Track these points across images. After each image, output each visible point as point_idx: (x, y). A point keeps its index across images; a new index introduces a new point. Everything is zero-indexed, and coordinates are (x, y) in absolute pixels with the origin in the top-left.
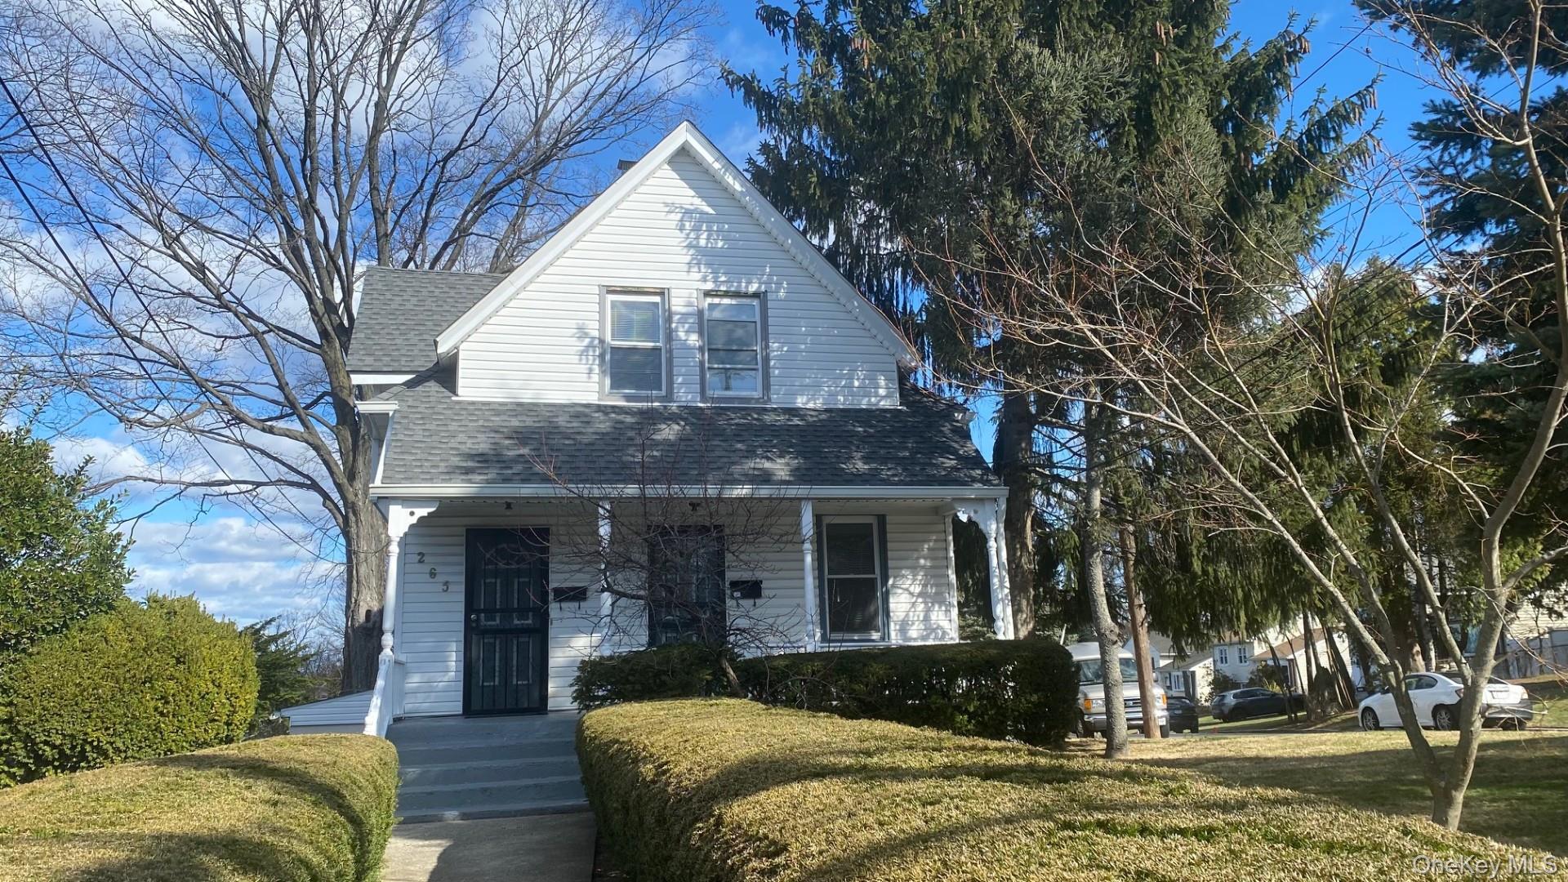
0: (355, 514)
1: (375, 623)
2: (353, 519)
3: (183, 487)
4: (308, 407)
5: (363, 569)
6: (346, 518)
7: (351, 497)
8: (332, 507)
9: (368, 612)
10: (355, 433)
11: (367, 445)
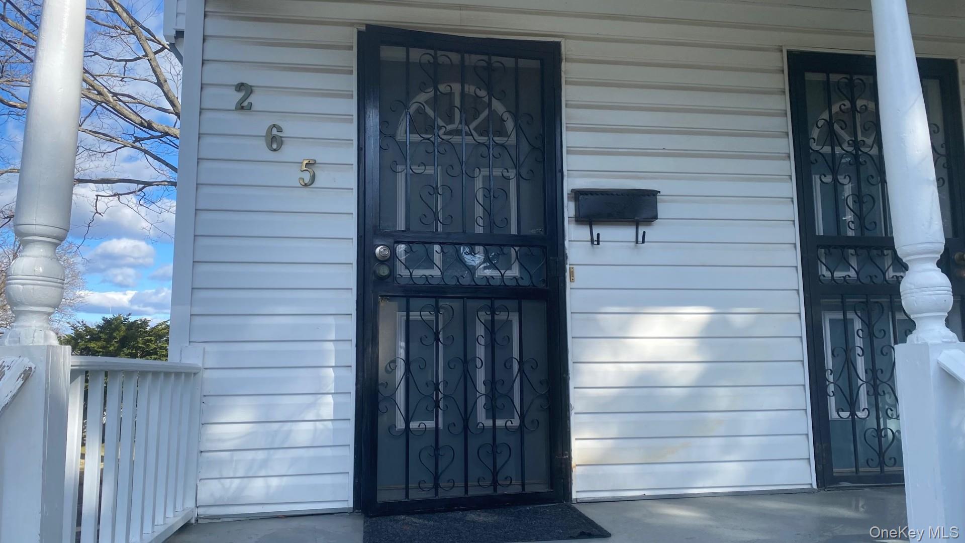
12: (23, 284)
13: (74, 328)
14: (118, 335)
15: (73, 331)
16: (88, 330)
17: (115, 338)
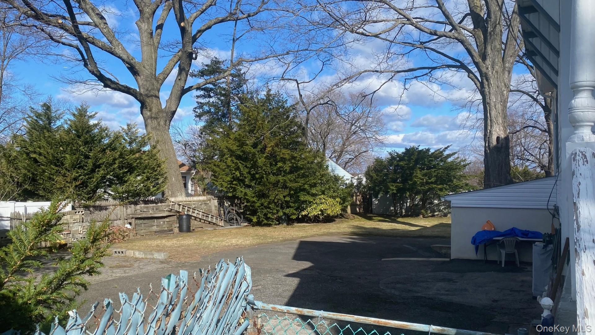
0: (487, 80)
1: (502, 144)
2: (486, 83)
3: (393, 74)
4: (460, 23)
5: (493, 113)
6: (482, 84)
7: (484, 70)
8: (473, 77)
9: (498, 138)
10: (485, 32)
11: (492, 38)
12: (582, 112)
13: (390, 154)
14: (414, 157)
15: (390, 156)
16: (398, 155)
17: (412, 159)
